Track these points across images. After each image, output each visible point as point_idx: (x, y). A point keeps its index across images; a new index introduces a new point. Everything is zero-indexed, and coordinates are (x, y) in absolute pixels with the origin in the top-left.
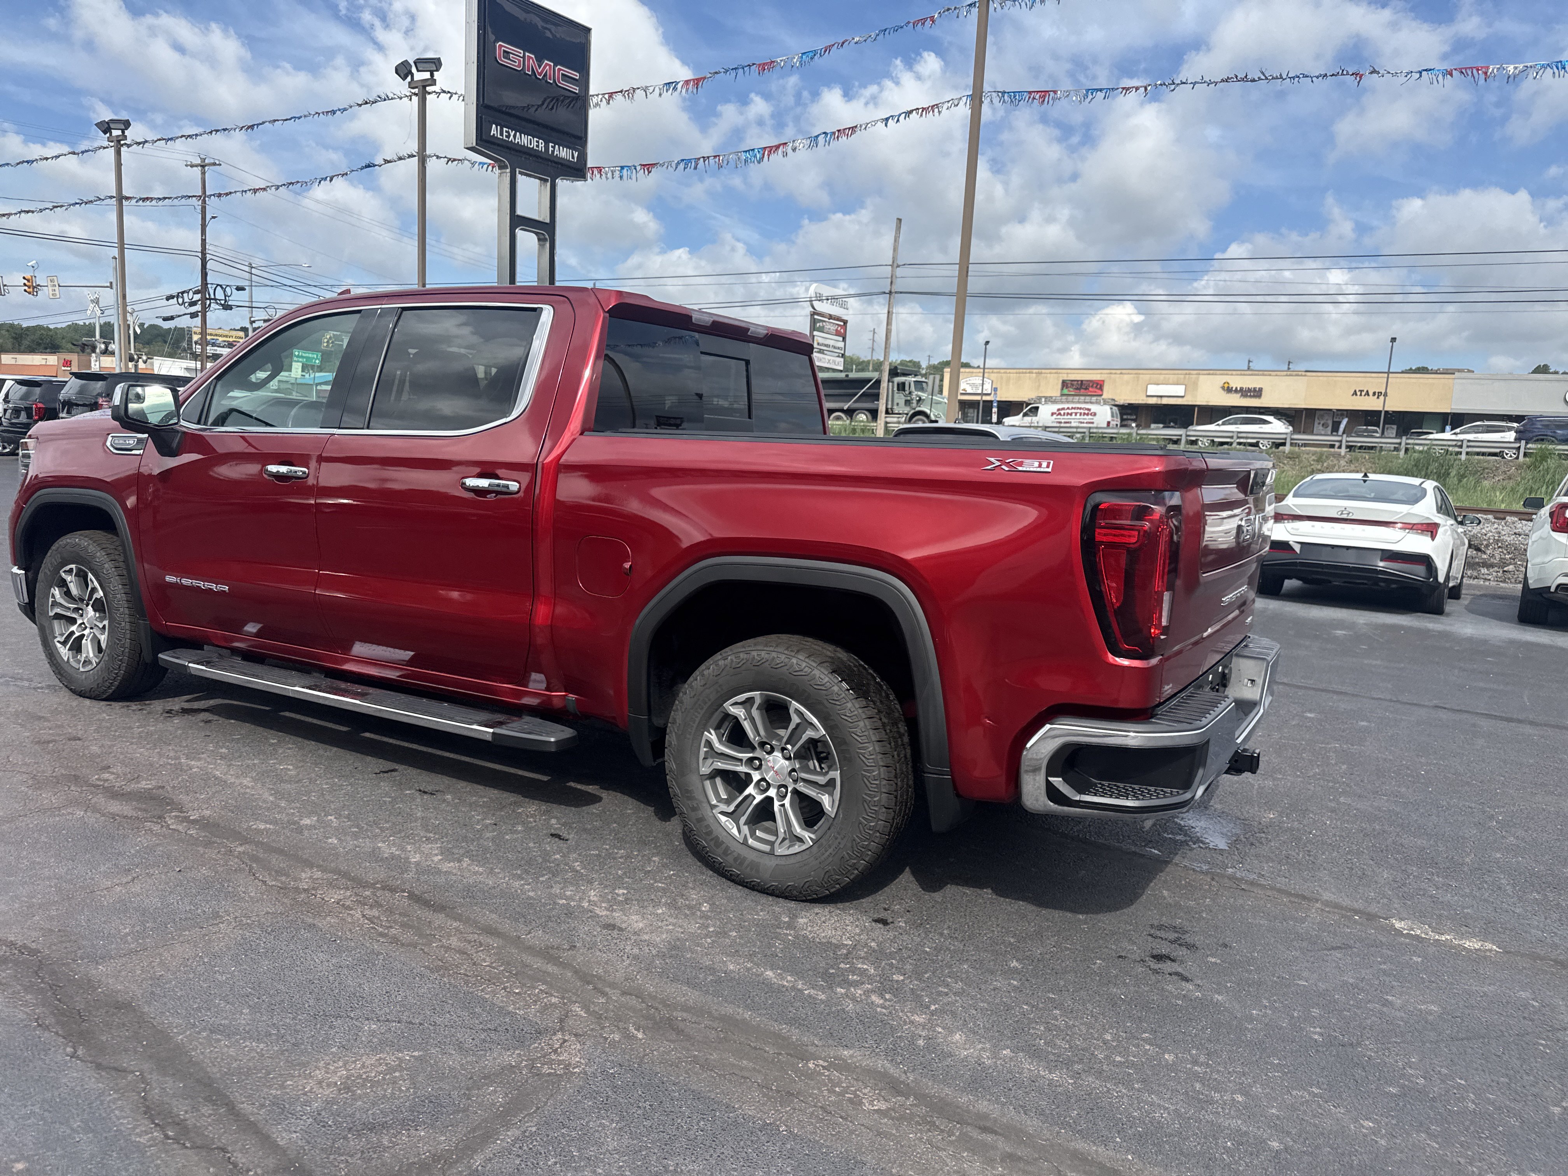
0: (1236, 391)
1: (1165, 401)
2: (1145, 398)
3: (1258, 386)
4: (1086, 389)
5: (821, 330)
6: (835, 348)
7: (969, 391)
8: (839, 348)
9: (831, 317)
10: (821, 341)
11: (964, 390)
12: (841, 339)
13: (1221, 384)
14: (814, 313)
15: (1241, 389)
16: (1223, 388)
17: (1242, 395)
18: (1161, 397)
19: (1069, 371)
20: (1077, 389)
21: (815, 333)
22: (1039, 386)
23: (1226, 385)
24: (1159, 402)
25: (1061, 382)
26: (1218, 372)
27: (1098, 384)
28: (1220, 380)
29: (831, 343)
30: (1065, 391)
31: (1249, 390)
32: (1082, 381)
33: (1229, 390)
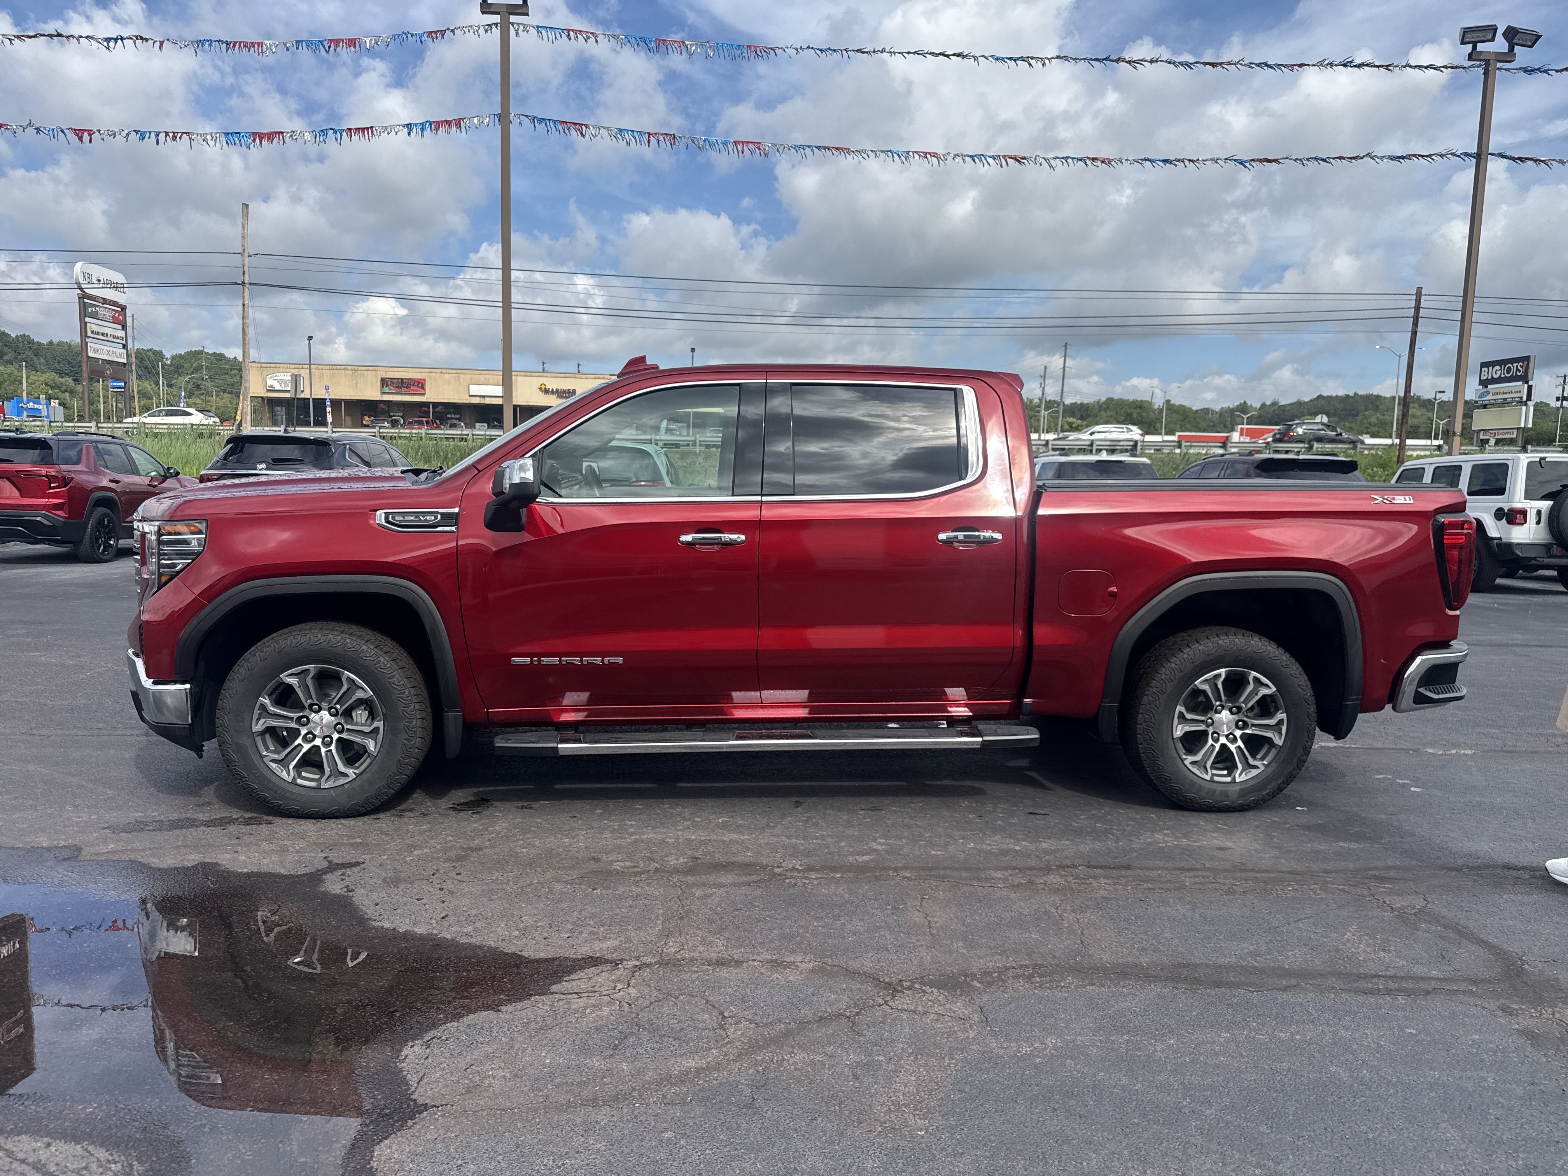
0: (553, 392)
1: (488, 401)
2: (468, 398)
3: (571, 388)
4: (407, 387)
5: (94, 316)
6: (114, 337)
7: (278, 387)
8: (118, 338)
9: (105, 301)
10: (95, 328)
11: (271, 386)
12: (120, 327)
13: (539, 386)
14: (84, 296)
15: (557, 390)
16: (540, 389)
17: (558, 396)
18: (484, 397)
19: (387, 369)
20: (397, 387)
21: (87, 319)
22: (357, 383)
23: (543, 387)
24: (482, 402)
25: (379, 379)
26: (534, 374)
27: (419, 383)
28: (537, 381)
29: (109, 331)
30: (386, 389)
31: (564, 391)
32: (402, 379)
33: (546, 391)
